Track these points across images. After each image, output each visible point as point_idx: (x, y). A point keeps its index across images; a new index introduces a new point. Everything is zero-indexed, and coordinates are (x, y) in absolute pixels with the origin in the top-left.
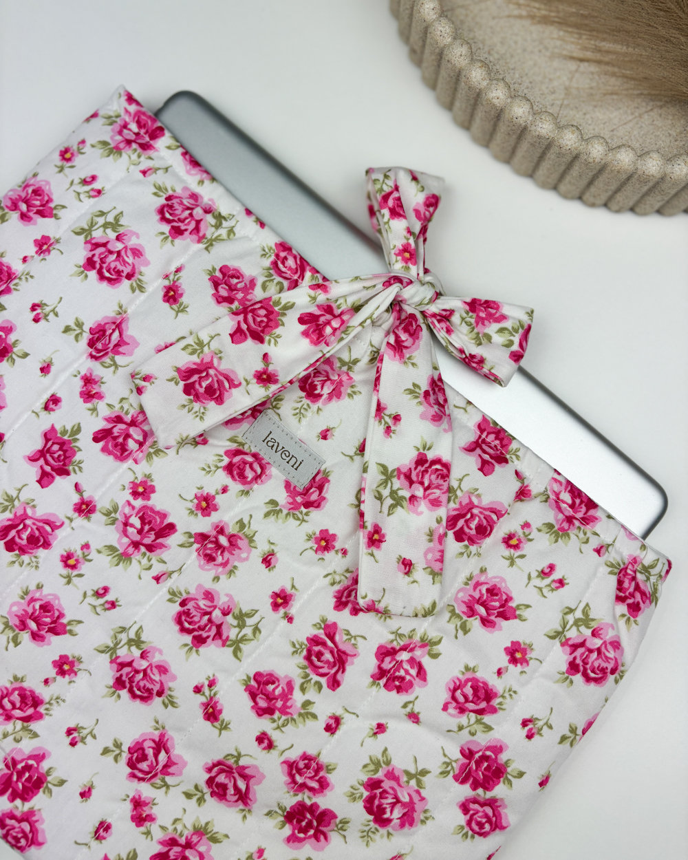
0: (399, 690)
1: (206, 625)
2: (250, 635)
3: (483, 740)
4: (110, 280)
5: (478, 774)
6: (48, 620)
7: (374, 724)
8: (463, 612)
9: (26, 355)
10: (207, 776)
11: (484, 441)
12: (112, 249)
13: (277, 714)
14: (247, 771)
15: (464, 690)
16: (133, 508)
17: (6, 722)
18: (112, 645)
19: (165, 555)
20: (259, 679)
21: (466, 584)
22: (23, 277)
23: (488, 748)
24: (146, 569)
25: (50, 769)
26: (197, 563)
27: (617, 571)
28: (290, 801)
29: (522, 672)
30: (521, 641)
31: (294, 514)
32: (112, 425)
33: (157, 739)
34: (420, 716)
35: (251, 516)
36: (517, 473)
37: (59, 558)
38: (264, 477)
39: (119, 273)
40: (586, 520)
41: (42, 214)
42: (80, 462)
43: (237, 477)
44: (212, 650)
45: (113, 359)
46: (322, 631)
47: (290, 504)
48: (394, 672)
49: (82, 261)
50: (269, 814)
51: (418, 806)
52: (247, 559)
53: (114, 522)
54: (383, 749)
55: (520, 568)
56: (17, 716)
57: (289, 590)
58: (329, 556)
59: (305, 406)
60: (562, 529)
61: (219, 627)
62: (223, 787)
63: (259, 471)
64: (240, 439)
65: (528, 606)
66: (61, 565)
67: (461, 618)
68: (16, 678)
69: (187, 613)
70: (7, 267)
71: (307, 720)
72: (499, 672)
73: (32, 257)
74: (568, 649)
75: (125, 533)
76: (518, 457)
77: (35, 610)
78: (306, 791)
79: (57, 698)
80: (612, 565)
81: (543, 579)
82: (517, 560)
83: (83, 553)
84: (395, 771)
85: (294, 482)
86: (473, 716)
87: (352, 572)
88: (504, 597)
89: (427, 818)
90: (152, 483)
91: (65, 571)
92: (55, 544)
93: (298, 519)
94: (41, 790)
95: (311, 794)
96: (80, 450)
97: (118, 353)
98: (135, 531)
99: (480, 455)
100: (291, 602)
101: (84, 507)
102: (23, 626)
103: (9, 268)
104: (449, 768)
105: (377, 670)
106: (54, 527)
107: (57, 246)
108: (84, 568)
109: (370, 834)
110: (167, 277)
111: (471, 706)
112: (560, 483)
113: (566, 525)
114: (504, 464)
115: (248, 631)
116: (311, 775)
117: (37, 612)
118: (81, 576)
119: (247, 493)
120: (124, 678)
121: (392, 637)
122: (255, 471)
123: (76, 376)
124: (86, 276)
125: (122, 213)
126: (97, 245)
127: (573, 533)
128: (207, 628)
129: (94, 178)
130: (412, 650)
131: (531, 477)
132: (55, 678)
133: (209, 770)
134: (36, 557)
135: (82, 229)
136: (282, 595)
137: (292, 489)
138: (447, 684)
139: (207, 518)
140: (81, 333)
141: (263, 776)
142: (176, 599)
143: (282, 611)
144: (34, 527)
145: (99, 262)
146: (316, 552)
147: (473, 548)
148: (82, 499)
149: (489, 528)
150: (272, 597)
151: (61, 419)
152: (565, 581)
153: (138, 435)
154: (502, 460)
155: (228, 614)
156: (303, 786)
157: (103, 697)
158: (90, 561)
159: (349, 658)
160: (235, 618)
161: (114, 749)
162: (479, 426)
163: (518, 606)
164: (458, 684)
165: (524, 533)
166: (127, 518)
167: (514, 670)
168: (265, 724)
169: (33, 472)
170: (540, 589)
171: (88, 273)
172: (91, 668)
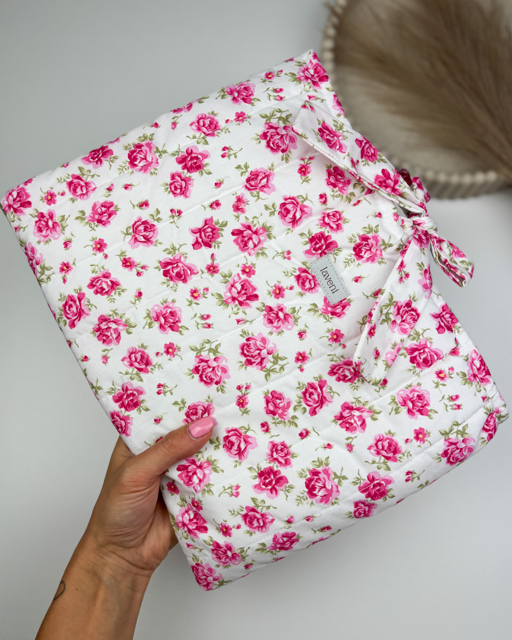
0: (347, 429)
1: (256, 356)
2: (278, 370)
3: (383, 474)
4: (272, 149)
5: (372, 492)
6: (171, 321)
7: (326, 443)
8: (400, 402)
9: (210, 173)
10: (226, 434)
11: (443, 316)
12: (279, 132)
13: (277, 416)
14: (249, 440)
15: (384, 443)
16: (240, 278)
17: (129, 367)
18: (199, 348)
19: (248, 310)
20: (274, 395)
21: (407, 388)
22: (224, 130)
23: (383, 480)
24: (235, 314)
25: (144, 400)
26: (262, 321)
27: (489, 413)
28: (265, 465)
29: (419, 446)
30: (425, 429)
31: (324, 315)
32: (244, 229)
33: (206, 407)
34: (354, 448)
35: (301, 308)
36: (455, 339)
37: (190, 290)
38: (313, 290)
39: (278, 147)
40: (482, 380)
41: (244, 100)
42: (220, 243)
43: (300, 284)
44: (254, 370)
45: (258, 193)
46: (317, 382)
47: (324, 309)
48: (348, 420)
49: (260, 133)
50: (250, 469)
51: (334, 494)
52: (290, 329)
53: (226, 282)
54: (327, 456)
55: (440, 390)
56: (136, 366)
57: (307, 354)
58: (335, 344)
59: (352, 260)
60: (470, 379)
61: (263, 359)
62: (232, 444)
63: (313, 286)
64: (308, 265)
65: (436, 412)
66: (190, 294)
67: (397, 405)
68: (142, 345)
69: (248, 346)
70: (216, 122)
71: (291, 425)
72: (407, 441)
73: (232, 121)
74: (447, 444)
75: (230, 290)
76: (459, 331)
77: (166, 313)
78: (277, 462)
79: (159, 365)
80: (487, 409)
81: (450, 401)
82: (440, 386)
83: (204, 292)
84: (329, 470)
85: (329, 299)
86: (383, 458)
87: (344, 358)
88: (425, 403)
89: (335, 503)
90: (255, 269)
91: (190, 298)
92: (189, 282)
93: (326, 319)
94: (136, 409)
95: (279, 465)
96: (222, 236)
97: (262, 191)
98: (236, 291)
99: (439, 322)
100: (306, 361)
101: (212, 268)
102: (157, 319)
103: (217, 123)
104: (359, 481)
105: (339, 415)
106: (192, 273)
107: (248, 120)
108: (201, 301)
109: (302, 499)
110: (303, 159)
111: (384, 453)
112: (477, 354)
113: (472, 378)
114: (450, 332)
115: (277, 367)
116: (282, 456)
117: (168, 314)
118: (197, 304)
119: (302, 295)
120: (200, 368)
121: (354, 401)
122: (311, 285)
123: (234, 195)
124: (260, 142)
125: (291, 115)
126: (271, 127)
127: (474, 383)
128: (256, 358)
129: (281, 90)
130: (362, 412)
131: (462, 345)
132: (162, 354)
133: (229, 432)
134: (176, 285)
135: (266, 115)
136: (303, 355)
137: (327, 302)
138: (375, 436)
139: (276, 299)
140: (245, 172)
141: (257, 446)
142: (245, 336)
143: (299, 363)
144: (182, 269)
145: (270, 136)
146: (329, 340)
147: (418, 370)
148: (213, 264)
149: (430, 362)
150: (297, 354)
151: (218, 216)
152: (461, 407)
153: (256, 240)
154: (450, 329)
155: (270, 354)
156: (276, 459)
157: (185, 374)
158: (206, 298)
159: (327, 402)
160: (273, 357)
161: (181, 404)
162: (443, 307)
163: (431, 410)
164: (382, 438)
165: (449, 372)
166: (235, 282)
167: (415, 443)
168: (269, 419)
169: (192, 239)
170: (447, 406)
171: (262, 141)
172: (183, 357)
